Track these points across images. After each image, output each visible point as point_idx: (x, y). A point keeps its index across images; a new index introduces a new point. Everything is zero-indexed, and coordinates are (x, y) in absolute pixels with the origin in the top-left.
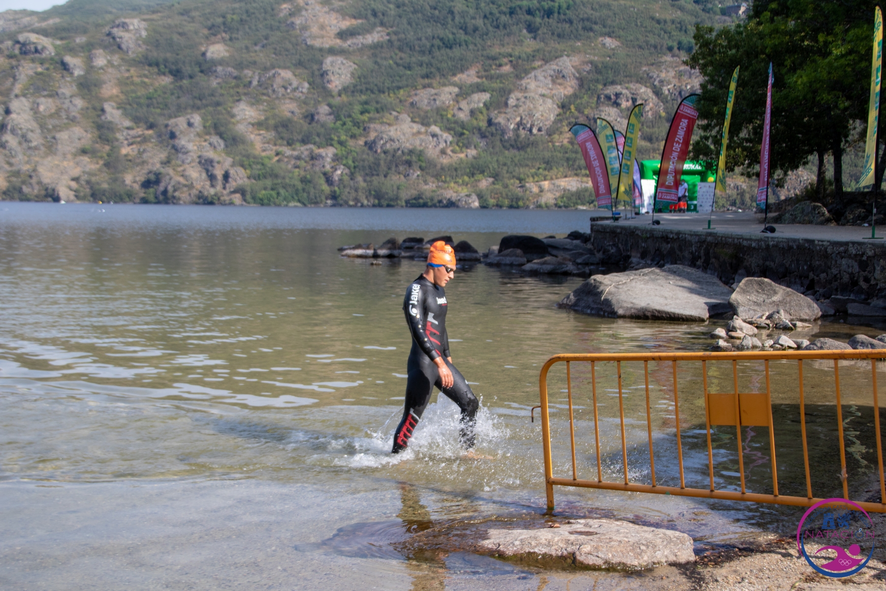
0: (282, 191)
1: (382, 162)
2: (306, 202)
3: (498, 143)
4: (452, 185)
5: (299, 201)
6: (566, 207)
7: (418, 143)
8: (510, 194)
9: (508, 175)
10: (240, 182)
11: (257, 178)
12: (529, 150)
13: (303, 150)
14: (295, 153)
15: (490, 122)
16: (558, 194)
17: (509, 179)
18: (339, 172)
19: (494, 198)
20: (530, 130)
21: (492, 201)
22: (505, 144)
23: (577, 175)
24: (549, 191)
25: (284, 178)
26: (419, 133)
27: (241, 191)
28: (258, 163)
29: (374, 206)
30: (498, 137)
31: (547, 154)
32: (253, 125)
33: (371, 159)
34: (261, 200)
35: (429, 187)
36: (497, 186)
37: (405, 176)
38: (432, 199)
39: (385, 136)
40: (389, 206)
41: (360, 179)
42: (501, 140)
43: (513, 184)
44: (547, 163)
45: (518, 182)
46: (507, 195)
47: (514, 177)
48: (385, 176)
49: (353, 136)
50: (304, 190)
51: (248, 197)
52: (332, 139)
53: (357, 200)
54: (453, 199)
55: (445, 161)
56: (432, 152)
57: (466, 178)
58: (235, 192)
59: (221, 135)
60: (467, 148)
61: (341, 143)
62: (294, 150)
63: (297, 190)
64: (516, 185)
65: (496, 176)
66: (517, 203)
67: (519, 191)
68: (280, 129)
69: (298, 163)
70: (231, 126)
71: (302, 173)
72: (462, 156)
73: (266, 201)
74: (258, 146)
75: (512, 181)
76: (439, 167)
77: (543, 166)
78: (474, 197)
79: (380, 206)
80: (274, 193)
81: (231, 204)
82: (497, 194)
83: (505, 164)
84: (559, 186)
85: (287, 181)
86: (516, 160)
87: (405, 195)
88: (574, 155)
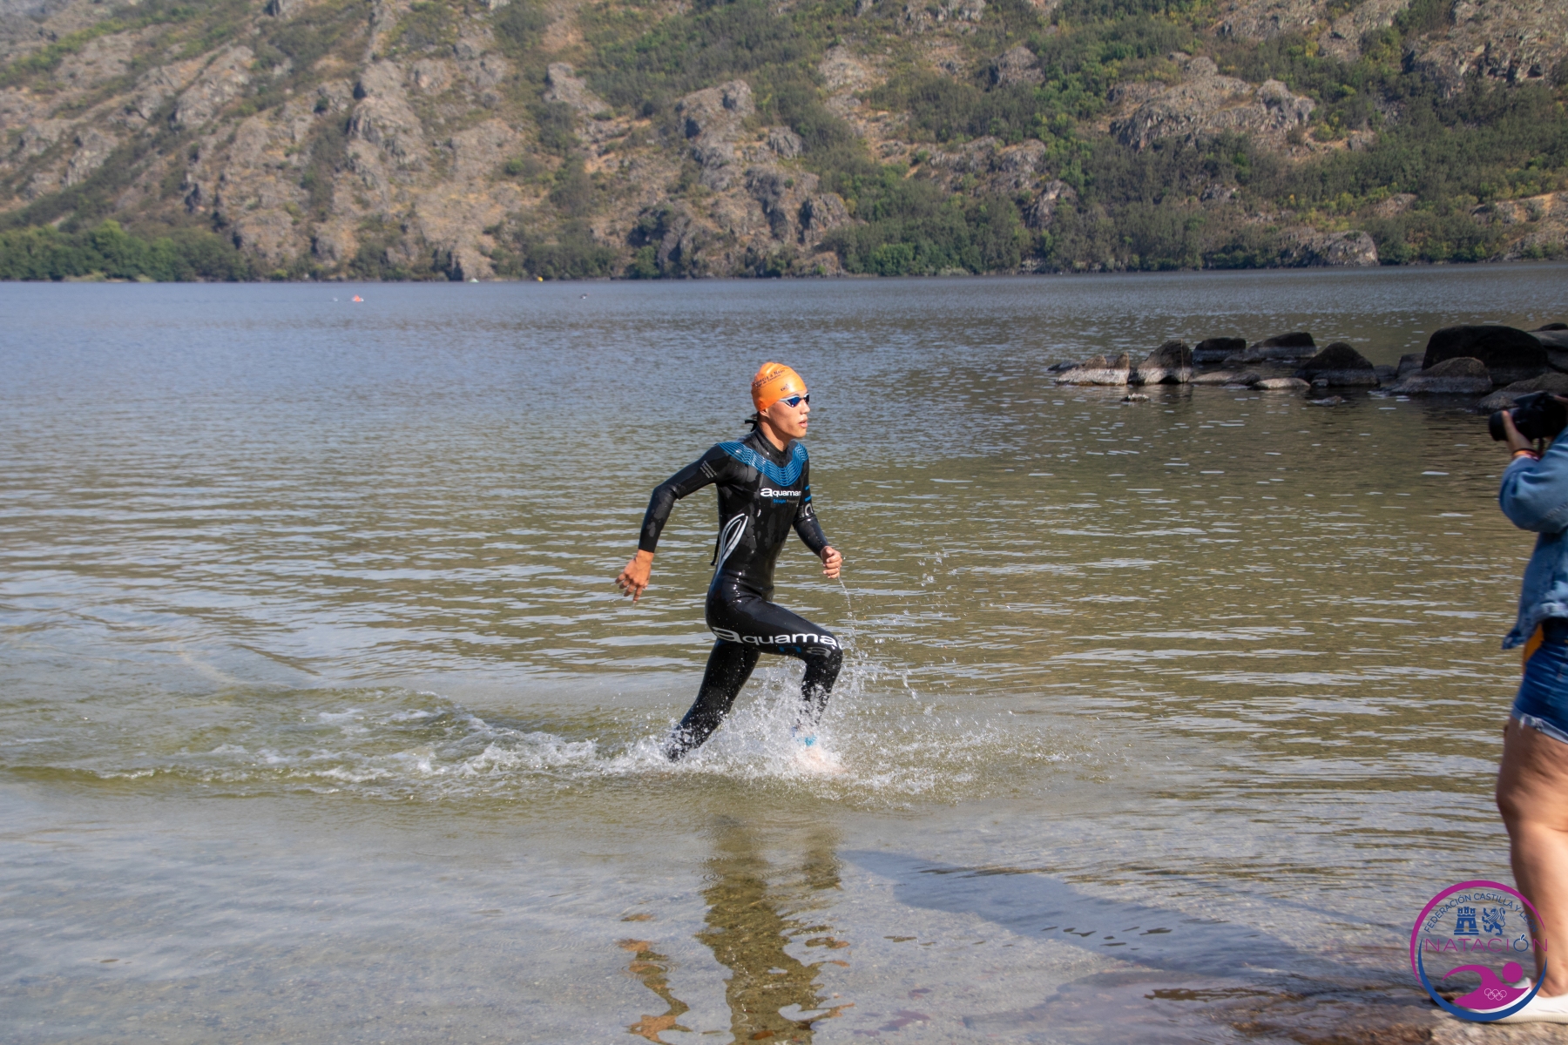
0: (926, 243)
1: (1149, 170)
2: (977, 266)
3: (1428, 111)
4: (1313, 214)
5: (963, 264)
7: (1234, 120)
8: (1454, 229)
9: (1449, 185)
10: (834, 226)
11: (872, 215)
12: (1504, 122)
13: (973, 149)
14: (955, 157)
15: (1408, 63)
17: (1453, 193)
18: (1052, 196)
19: (1415, 240)
20: (1510, 75)
21: (1410, 248)
22: (1445, 111)
24: (1553, 216)
25: (929, 214)
26: (1236, 97)
27: (837, 245)
28: (873, 183)
29: (1130, 269)
30: (1428, 97)
31: (1552, 129)
32: (862, 99)
33: (1126, 163)
34: (881, 264)
35: (1259, 222)
36: (1422, 213)
37: (1201, 200)
38: (1265, 251)
39: (1156, 109)
40: (1164, 268)
41: (1099, 209)
42: (1435, 104)
43: (1461, 207)
44: (1551, 150)
45: (1474, 199)
46: (1446, 231)
47: (1463, 188)
48: (1157, 201)
49: (1085, 114)
50: (973, 238)
51: (852, 258)
52: (1037, 123)
53: (1092, 257)
54: (1316, 247)
55: (1298, 159)
56: (1267, 140)
57: (1347, 197)
58: (822, 248)
59: (793, 125)
60: (1351, 127)
61: (1056, 131)
62: (952, 150)
63: (959, 239)
64: (1469, 207)
65: (1420, 189)
66: (1471, 250)
67: (1477, 222)
68: (922, 105)
69: (961, 178)
70: (815, 103)
71: (971, 202)
72: (1339, 145)
73: (889, 266)
74: (874, 144)
75: (1460, 198)
76: (1282, 173)
77: (1540, 158)
78: (1366, 239)
79: (1145, 268)
80: (907, 249)
81: (817, 274)
82: (1421, 230)
83: (1443, 160)
85: (937, 220)
86: (1471, 148)
87: (1201, 242)
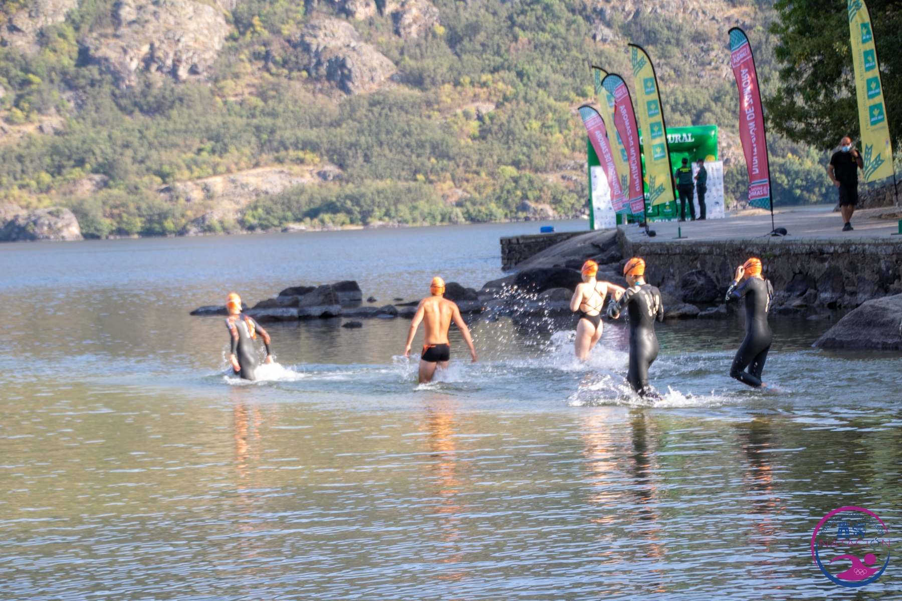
3: (107, 102)
4: (16, 191)
6: (264, 227)
8: (144, 206)
9: (135, 167)
12: (174, 113)
15: (84, 58)
16: (244, 202)
17: (140, 174)
19: (112, 216)
20: (174, 72)
21: (106, 224)
22: (123, 102)
23: (279, 161)
24: (225, 195)
30: (107, 89)
31: (215, 121)
36: (115, 192)
42: (113, 94)
43: (148, 187)
44: (217, 138)
45: (158, 180)
46: (138, 209)
47: (148, 169)
54: (21, 222)
57: (45, 177)
60: (40, 111)
64: (155, 187)
65: (109, 171)
66: (160, 224)
67: (161, 201)
72: (31, 129)
75: (146, 179)
77: (209, 145)
78: (69, 216)
82: (116, 207)
83: (127, 146)
84: (244, 186)
86: (150, 134)
88: (268, 121)
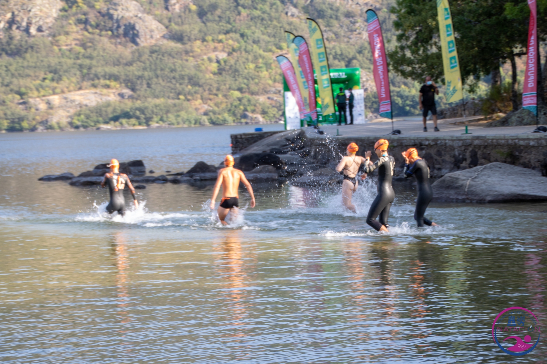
6: (85, 127)
8: (9, 113)
9: (3, 89)
12: (28, 56)
16: (72, 111)
17: (6, 93)
20: (27, 30)
23: (94, 86)
24: (60, 107)
31: (53, 61)
43: (12, 101)
44: (55, 72)
45: (18, 97)
46: (5, 115)
47: (11, 90)
64: (16, 101)
66: (19, 124)
67: (20, 110)
75: (10, 96)
77: (50, 76)
84: (73, 101)
86: (12, 68)
88: (87, 62)
